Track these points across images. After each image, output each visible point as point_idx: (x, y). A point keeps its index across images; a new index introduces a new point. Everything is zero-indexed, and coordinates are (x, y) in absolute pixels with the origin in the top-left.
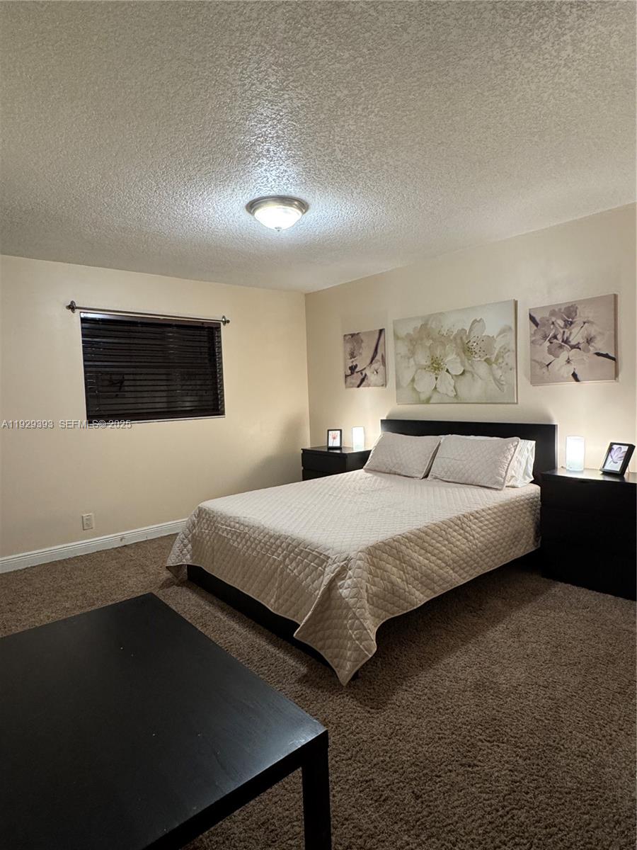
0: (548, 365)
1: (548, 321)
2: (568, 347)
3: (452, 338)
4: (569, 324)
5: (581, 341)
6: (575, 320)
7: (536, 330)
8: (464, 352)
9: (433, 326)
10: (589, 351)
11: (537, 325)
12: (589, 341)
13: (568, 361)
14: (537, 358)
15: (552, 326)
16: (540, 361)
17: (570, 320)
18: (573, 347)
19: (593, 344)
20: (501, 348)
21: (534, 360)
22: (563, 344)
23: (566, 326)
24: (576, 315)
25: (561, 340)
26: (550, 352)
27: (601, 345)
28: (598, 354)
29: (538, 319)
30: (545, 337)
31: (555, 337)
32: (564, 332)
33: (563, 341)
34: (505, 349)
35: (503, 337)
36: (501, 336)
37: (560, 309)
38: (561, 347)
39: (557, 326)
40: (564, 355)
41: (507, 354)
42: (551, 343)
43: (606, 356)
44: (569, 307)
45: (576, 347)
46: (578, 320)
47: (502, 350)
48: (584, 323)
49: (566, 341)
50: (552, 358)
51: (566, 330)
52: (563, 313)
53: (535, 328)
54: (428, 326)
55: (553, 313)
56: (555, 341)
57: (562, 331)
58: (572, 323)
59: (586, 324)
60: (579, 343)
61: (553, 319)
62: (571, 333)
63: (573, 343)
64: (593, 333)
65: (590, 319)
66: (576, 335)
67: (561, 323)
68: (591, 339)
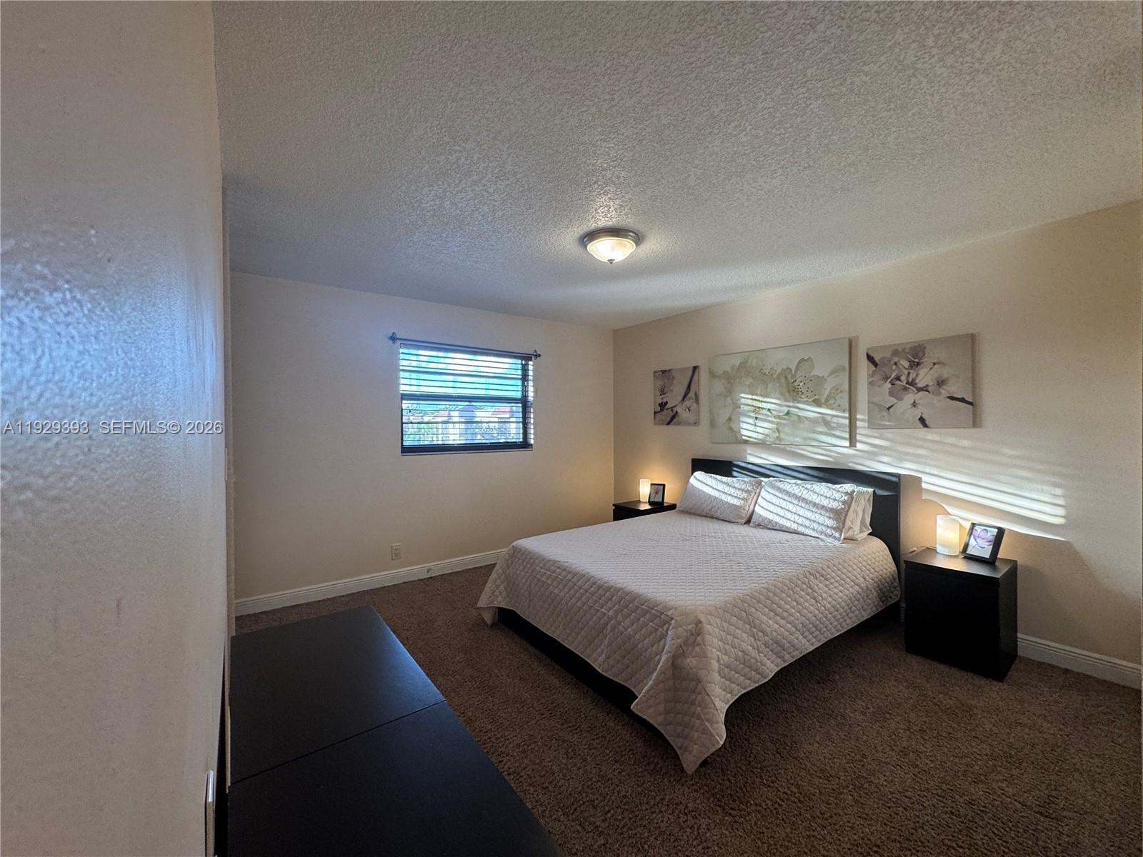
0: (889, 408)
1: (889, 361)
2: (914, 389)
3: (775, 376)
4: (915, 365)
5: (930, 384)
6: (922, 361)
7: (874, 371)
8: (789, 391)
9: (754, 364)
10: (940, 394)
11: (875, 364)
12: (941, 383)
13: (914, 405)
14: (876, 400)
15: (894, 367)
16: (878, 403)
17: (917, 360)
18: (920, 390)
19: (945, 387)
20: (832, 389)
21: (872, 403)
22: (908, 386)
23: (911, 367)
24: (924, 355)
25: (905, 382)
26: (891, 394)
27: (954, 388)
28: (952, 398)
29: (877, 359)
30: (886, 378)
31: (898, 378)
32: (909, 373)
33: (907, 384)
34: (838, 389)
35: (835, 377)
36: (833, 376)
37: (904, 350)
38: (905, 389)
39: (901, 367)
40: (910, 398)
41: (840, 395)
42: (892, 384)
43: (962, 400)
44: (915, 347)
45: (925, 389)
46: (927, 361)
47: (833, 391)
48: (934, 364)
49: (912, 383)
50: (893, 400)
51: (912, 371)
52: (908, 353)
53: (874, 368)
54: (749, 364)
55: (896, 353)
56: (898, 382)
57: (906, 372)
58: (918, 364)
59: (936, 366)
60: (927, 386)
61: (896, 359)
62: (917, 375)
63: (920, 385)
64: (945, 375)
65: (942, 360)
66: (925, 376)
67: (906, 364)
68: (942, 382)
